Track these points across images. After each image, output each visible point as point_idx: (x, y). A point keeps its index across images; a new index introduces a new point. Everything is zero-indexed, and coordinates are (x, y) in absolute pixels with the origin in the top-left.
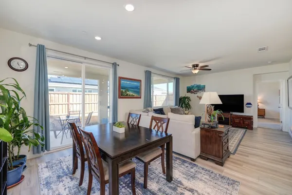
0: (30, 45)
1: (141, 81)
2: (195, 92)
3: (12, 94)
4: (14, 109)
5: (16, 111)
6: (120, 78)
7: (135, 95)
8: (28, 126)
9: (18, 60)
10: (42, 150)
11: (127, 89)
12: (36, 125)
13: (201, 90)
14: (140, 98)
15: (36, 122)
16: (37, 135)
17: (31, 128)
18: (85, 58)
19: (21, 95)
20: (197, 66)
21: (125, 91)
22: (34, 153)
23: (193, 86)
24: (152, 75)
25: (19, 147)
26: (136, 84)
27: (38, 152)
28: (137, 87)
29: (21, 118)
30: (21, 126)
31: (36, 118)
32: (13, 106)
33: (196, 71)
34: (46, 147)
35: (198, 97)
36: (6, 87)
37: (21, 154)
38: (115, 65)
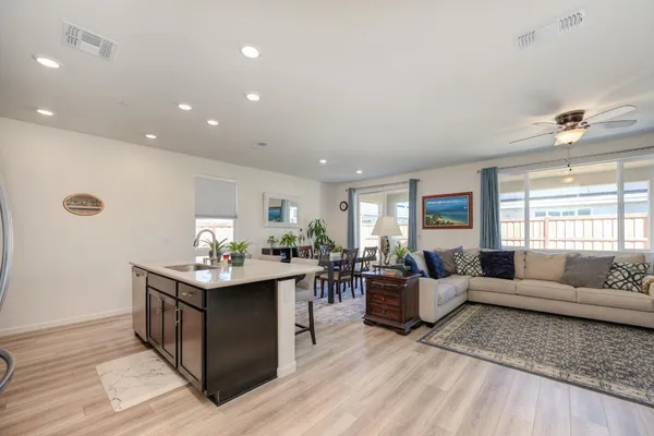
1: (470, 195)
6: (426, 198)
7: (456, 222)
9: (343, 204)
11: (437, 213)
14: (470, 227)
21: (434, 217)
24: (499, 172)
26: (456, 202)
28: (460, 208)
38: (414, 183)
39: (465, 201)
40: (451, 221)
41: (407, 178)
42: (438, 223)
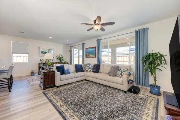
1: (95, 47)
6: (86, 49)
14: (95, 57)
38: (83, 44)
40: (91, 55)
41: (81, 43)
42: (89, 56)
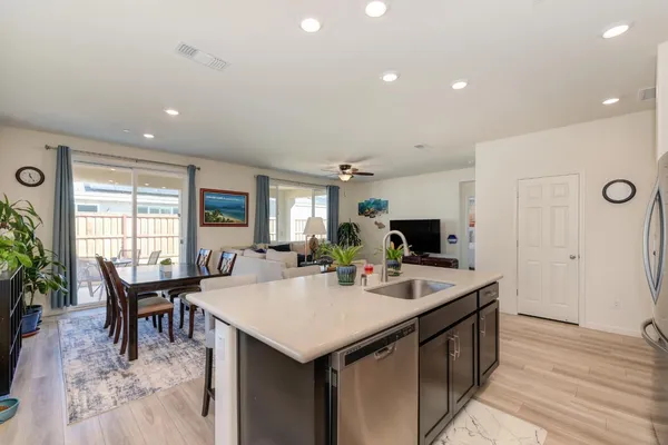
0: (47, 148)
1: (247, 194)
2: (372, 215)
3: (26, 220)
4: (28, 240)
5: (30, 241)
6: (203, 191)
7: (235, 220)
8: (45, 265)
9: (30, 171)
10: (65, 304)
11: (217, 210)
12: (57, 264)
13: (380, 209)
14: (247, 225)
15: (56, 260)
16: (57, 280)
17: (49, 267)
18: (137, 161)
19: (36, 221)
20: (348, 167)
21: (214, 214)
22: (52, 307)
23: (368, 203)
24: (271, 182)
25: (33, 293)
26: (236, 200)
27: (59, 306)
28: (238, 207)
29: (36, 253)
30: (36, 262)
31: (57, 252)
32: (27, 236)
33: (346, 178)
34: (71, 298)
35: (376, 223)
36: (19, 212)
37: (35, 303)
38: (192, 170)
39: (242, 200)
40: (231, 219)
41: (186, 162)
42: (218, 220)
